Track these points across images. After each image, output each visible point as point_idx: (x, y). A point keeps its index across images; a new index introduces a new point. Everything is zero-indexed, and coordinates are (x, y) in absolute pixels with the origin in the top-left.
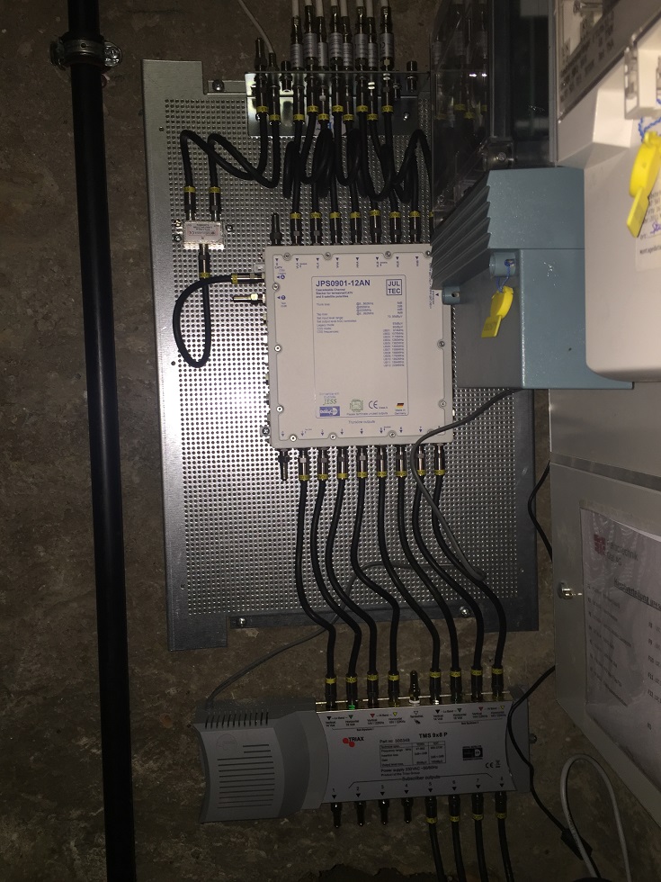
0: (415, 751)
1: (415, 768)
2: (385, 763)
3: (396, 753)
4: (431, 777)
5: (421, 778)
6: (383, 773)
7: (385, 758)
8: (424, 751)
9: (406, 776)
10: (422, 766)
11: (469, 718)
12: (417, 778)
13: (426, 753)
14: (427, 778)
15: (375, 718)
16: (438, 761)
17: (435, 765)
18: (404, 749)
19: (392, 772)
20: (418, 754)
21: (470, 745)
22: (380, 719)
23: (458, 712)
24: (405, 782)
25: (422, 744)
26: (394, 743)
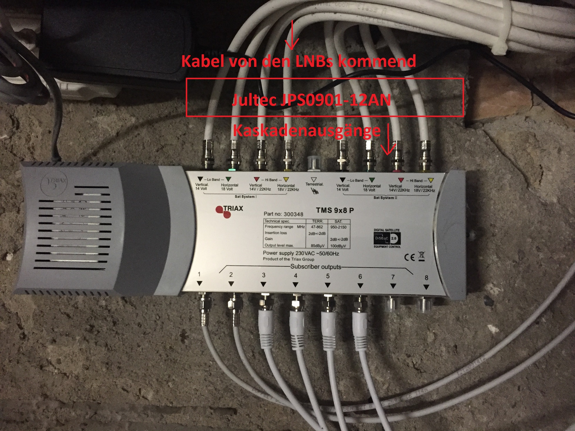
0: (310, 229)
1: (309, 253)
2: (269, 242)
3: (284, 230)
4: (330, 267)
5: (316, 267)
6: (266, 255)
7: (269, 236)
8: (322, 231)
9: (296, 263)
10: (318, 250)
11: (384, 191)
12: (311, 267)
13: (324, 233)
14: (324, 267)
15: (259, 182)
16: (339, 246)
17: (334, 251)
18: (295, 226)
19: (278, 256)
20: (313, 234)
21: (384, 227)
22: (265, 185)
23: (369, 183)
24: (295, 271)
25: (320, 221)
26: (283, 216)
